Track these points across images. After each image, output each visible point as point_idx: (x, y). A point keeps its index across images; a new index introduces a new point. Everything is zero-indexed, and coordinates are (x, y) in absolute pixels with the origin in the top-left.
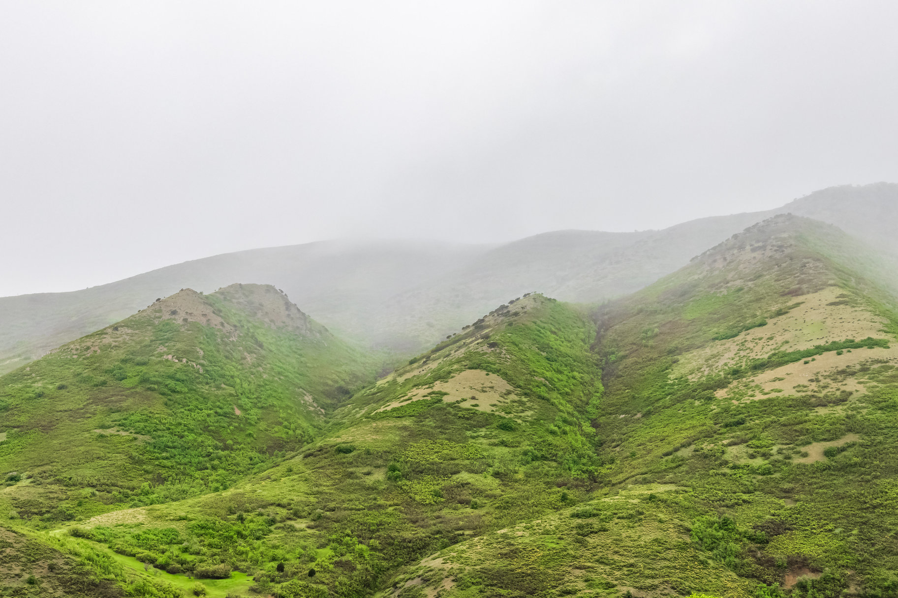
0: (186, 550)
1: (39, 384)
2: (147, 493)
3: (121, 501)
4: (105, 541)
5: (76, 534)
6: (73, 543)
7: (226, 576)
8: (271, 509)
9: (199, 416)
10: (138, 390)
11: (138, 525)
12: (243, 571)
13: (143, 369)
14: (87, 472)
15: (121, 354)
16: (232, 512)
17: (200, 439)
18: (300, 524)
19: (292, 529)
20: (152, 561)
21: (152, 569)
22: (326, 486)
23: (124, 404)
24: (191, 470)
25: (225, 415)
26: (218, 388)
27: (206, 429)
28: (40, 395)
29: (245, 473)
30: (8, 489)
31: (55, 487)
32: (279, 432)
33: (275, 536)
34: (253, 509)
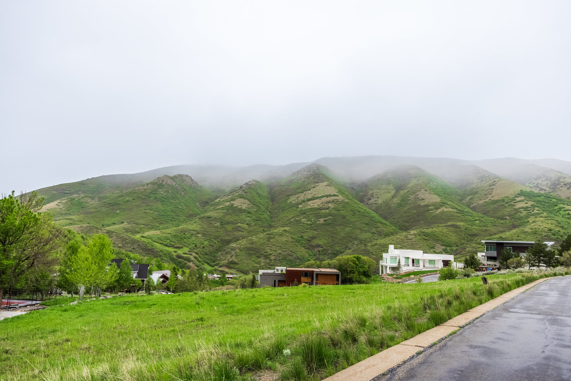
0: (171, 241)
1: (128, 198)
2: (158, 227)
3: (151, 229)
4: (150, 239)
5: (143, 237)
6: (143, 239)
7: (182, 248)
8: (192, 232)
9: (170, 208)
10: (154, 200)
11: (158, 235)
12: (186, 247)
13: (155, 195)
14: (141, 221)
15: (149, 191)
16: (182, 232)
17: (171, 214)
18: (199, 235)
19: (198, 237)
20: (163, 244)
21: (163, 246)
22: (205, 226)
23: (151, 204)
24: (169, 221)
25: (177, 208)
26: (175, 201)
27: (172, 211)
28: (128, 201)
29: (183, 222)
30: (121, 225)
31: (134, 225)
32: (191, 212)
33: (193, 238)
34: (187, 232)
